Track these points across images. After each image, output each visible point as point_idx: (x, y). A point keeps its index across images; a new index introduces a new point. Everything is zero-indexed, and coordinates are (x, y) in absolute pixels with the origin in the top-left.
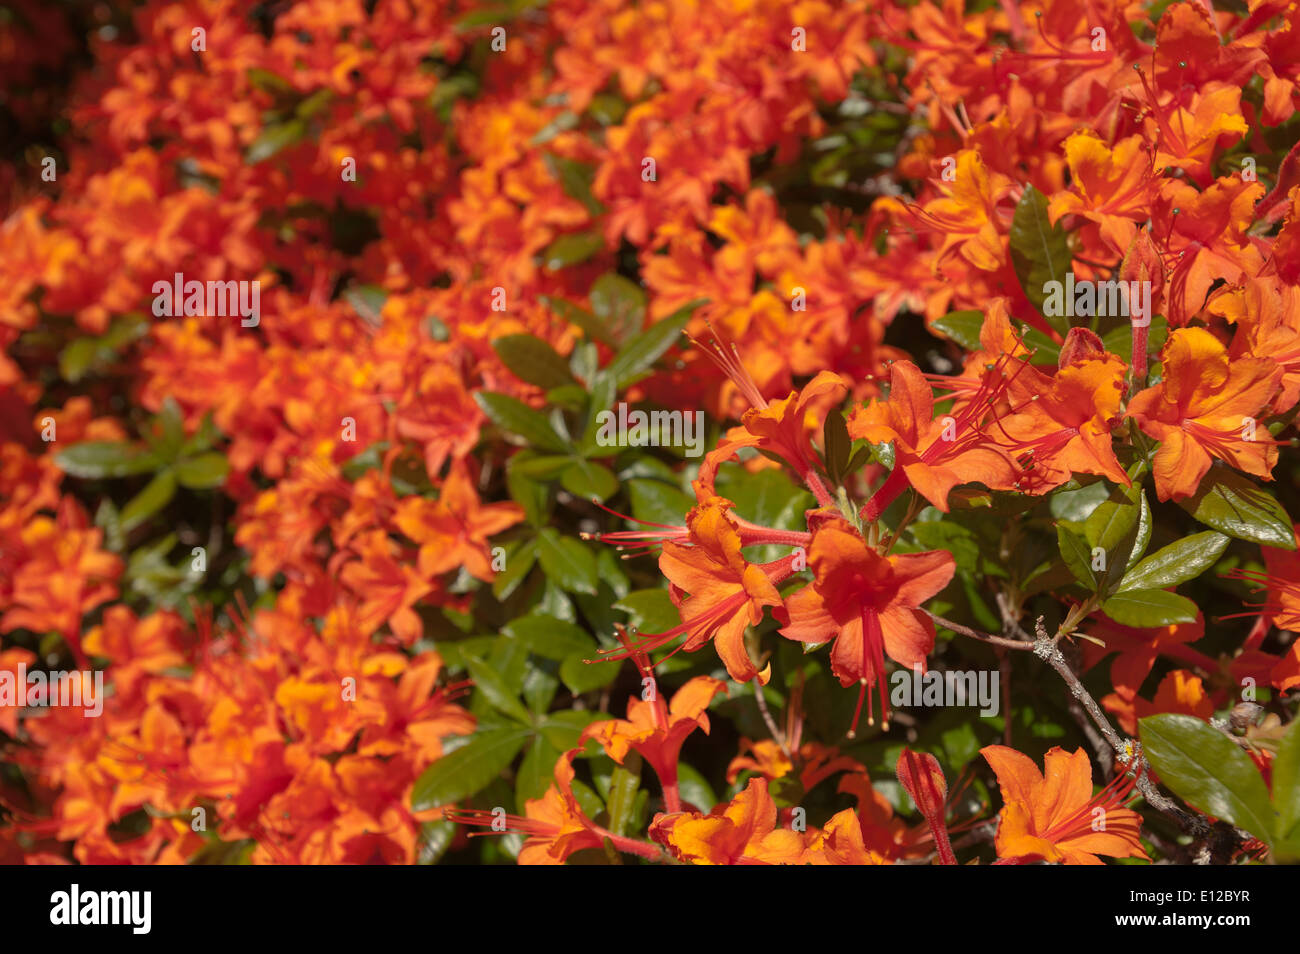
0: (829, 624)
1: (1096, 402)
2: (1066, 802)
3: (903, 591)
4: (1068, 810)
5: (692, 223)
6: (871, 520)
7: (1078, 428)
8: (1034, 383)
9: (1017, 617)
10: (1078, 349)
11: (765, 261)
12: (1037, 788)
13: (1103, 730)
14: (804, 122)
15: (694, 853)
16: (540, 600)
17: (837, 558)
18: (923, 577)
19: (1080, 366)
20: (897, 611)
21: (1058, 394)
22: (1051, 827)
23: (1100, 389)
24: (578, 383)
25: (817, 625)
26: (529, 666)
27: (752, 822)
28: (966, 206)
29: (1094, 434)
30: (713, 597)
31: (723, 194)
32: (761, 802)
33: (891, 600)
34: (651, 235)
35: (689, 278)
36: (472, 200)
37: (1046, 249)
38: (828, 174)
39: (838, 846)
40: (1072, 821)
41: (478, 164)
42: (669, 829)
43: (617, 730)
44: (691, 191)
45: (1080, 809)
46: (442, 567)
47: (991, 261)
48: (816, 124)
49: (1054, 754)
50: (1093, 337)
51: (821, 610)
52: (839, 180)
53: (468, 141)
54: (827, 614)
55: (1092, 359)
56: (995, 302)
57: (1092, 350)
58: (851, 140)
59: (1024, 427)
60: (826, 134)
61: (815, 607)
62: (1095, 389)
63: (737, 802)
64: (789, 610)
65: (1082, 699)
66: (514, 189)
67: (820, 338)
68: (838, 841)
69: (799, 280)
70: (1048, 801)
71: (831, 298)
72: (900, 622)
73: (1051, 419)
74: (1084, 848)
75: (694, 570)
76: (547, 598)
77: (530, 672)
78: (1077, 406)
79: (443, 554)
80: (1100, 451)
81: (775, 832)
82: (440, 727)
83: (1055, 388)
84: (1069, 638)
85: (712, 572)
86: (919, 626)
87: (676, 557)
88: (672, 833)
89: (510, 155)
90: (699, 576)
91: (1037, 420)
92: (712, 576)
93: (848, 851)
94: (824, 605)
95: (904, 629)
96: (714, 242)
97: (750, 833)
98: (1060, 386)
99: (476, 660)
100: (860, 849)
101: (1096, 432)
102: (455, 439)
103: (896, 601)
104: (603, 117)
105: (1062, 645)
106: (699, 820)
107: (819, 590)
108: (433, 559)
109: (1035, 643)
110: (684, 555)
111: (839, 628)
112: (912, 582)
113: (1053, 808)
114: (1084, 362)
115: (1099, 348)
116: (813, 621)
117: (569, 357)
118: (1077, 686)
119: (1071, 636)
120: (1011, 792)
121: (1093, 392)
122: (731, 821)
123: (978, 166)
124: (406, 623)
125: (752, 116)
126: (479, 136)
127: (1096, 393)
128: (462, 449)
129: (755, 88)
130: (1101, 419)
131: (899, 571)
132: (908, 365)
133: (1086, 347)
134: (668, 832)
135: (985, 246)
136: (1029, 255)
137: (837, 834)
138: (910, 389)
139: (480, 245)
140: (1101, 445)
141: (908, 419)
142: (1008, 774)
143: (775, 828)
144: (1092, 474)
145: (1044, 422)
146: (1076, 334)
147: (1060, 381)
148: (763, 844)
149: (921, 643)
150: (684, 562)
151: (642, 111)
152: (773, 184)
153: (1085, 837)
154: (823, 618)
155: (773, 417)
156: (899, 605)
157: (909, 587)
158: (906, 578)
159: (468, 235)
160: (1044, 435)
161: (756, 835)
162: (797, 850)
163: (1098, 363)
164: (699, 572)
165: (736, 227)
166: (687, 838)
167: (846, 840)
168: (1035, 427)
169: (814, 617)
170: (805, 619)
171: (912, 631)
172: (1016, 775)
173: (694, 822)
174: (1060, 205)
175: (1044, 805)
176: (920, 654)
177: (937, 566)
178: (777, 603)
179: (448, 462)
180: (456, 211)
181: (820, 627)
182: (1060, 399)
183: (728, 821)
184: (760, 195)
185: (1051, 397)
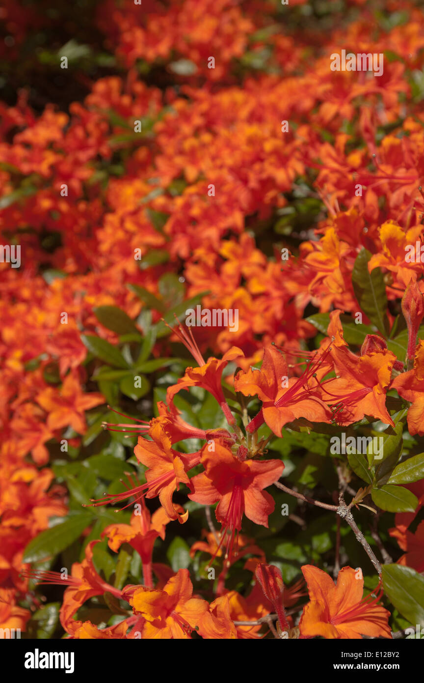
0: (215, 494)
1: (379, 376)
2: (348, 600)
3: (256, 480)
4: (349, 605)
5: (211, 249)
6: (251, 432)
7: (372, 388)
8: (347, 362)
9: (348, 480)
10: (370, 347)
11: (246, 271)
12: (331, 591)
13: (372, 561)
14: (275, 199)
15: (142, 611)
16: (107, 446)
17: (217, 460)
18: (266, 474)
19: (371, 356)
20: (253, 490)
21: (360, 369)
22: (339, 613)
23: (381, 369)
24: (140, 332)
25: (207, 495)
26: (97, 482)
27: (178, 594)
28: (329, 257)
29: (378, 393)
30: (162, 470)
31: (229, 235)
32: (184, 583)
33: (250, 484)
34: (191, 253)
35: (208, 277)
36: (109, 230)
37: (371, 282)
38: (283, 227)
39: (218, 615)
40: (349, 613)
41: (113, 211)
42: (131, 595)
43: (118, 532)
44: (212, 233)
45: (355, 605)
46: (59, 425)
47: (338, 289)
48: (282, 201)
49: (345, 571)
50: (380, 340)
51: (211, 486)
52: (287, 231)
53: (112, 198)
54: (213, 489)
55: (377, 352)
56: (336, 312)
57: (378, 347)
58: (297, 210)
59: (342, 386)
60: (286, 206)
61: (207, 484)
62: (379, 369)
63: (171, 582)
64: (194, 484)
65: (362, 542)
66: (129, 226)
67: (268, 314)
68: (218, 613)
69: (260, 283)
70: (337, 599)
71: (276, 293)
72: (254, 497)
73: (358, 382)
74: (354, 629)
75: (152, 455)
76: (112, 445)
77: (98, 485)
78: (370, 376)
79: (61, 418)
80: (380, 404)
81: (191, 600)
82: (49, 511)
83: (359, 366)
84: (357, 507)
85: (161, 457)
86: (264, 500)
87: (143, 447)
88: (132, 598)
89: (130, 207)
90: (154, 458)
91: (349, 382)
92: (162, 459)
93: (223, 619)
94: (212, 484)
95: (256, 501)
96: (221, 260)
97: (178, 599)
98: (361, 365)
99: (71, 477)
100: (228, 619)
101: (379, 393)
102: (74, 357)
103: (252, 485)
104: (174, 191)
105: (353, 510)
106: (147, 592)
107: (209, 476)
108: (55, 421)
109: (338, 508)
110: (147, 446)
111: (221, 496)
112: (260, 475)
113: (341, 602)
114: (373, 353)
115: (383, 346)
116: (206, 492)
117: (137, 318)
118: (359, 534)
119: (359, 506)
120: (315, 594)
121: (378, 370)
122: (166, 593)
123: (335, 236)
124: (40, 453)
125: (243, 196)
126: (117, 196)
127: (379, 371)
128: (76, 363)
129: (245, 181)
130: (381, 386)
131: (253, 469)
132: (274, 349)
133: (375, 346)
134: (130, 597)
135: (335, 280)
136: (362, 285)
137: (218, 609)
138: (274, 363)
139: (110, 252)
140: (381, 401)
141: (272, 380)
142: (315, 582)
143: (191, 598)
144: (373, 417)
145: (353, 383)
146: (369, 338)
147: (361, 363)
148: (184, 606)
149: (265, 509)
150: (147, 450)
151: (192, 190)
152: (255, 231)
153: (356, 622)
154: (211, 491)
155: (200, 373)
156: (254, 487)
157: (258, 478)
158: (256, 474)
159: (104, 247)
160: (354, 391)
161: (181, 601)
162: (203, 611)
163: (381, 355)
164: (155, 456)
165: (234, 253)
166: (140, 602)
167: (222, 613)
168: (348, 386)
169: (206, 490)
170: (201, 491)
171: (260, 502)
172: (320, 583)
173: (145, 593)
174: (375, 262)
175: (335, 601)
176: (264, 515)
177: (272, 469)
178: (187, 481)
179: (69, 370)
180: (101, 235)
181: (209, 496)
182: (361, 372)
183: (165, 593)
184: (248, 236)
185: (357, 370)
